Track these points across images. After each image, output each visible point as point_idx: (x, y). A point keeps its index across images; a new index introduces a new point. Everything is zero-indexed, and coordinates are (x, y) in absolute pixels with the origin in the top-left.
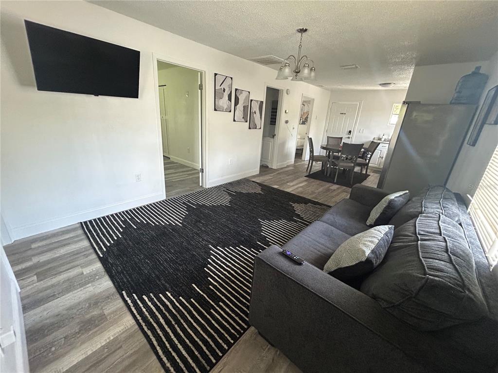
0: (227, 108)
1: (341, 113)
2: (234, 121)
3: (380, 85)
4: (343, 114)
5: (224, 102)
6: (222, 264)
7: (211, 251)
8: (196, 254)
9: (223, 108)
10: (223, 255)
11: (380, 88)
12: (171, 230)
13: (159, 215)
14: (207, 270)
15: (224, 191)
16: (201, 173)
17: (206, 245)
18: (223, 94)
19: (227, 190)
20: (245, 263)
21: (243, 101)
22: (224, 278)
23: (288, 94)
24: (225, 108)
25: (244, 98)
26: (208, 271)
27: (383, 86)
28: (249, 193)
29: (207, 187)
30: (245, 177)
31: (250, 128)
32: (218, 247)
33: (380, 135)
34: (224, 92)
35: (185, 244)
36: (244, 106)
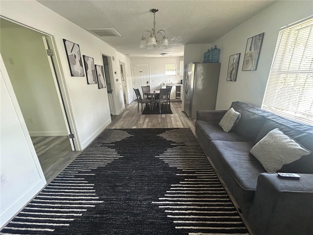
0: (81, 73)
1: (140, 72)
2: (88, 83)
3: (161, 54)
4: (141, 72)
5: (77, 68)
6: (181, 212)
7: (160, 207)
8: (153, 220)
9: (78, 73)
10: (171, 203)
11: (161, 56)
12: (98, 215)
13: (61, 208)
14: (179, 228)
15: (101, 146)
16: (71, 140)
17: (150, 204)
18: (75, 60)
19: (103, 144)
20: (191, 197)
21: (90, 67)
22: (197, 222)
23: (114, 60)
24: (80, 73)
25: (91, 63)
26: (181, 227)
27: (163, 55)
28: (123, 140)
29: (82, 149)
30: (105, 128)
31: (99, 88)
32: (160, 199)
33: (163, 82)
34: (76, 58)
35: (131, 218)
36: (92, 70)
